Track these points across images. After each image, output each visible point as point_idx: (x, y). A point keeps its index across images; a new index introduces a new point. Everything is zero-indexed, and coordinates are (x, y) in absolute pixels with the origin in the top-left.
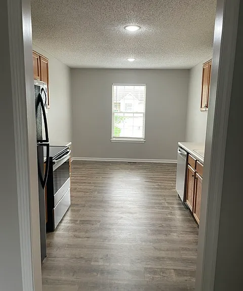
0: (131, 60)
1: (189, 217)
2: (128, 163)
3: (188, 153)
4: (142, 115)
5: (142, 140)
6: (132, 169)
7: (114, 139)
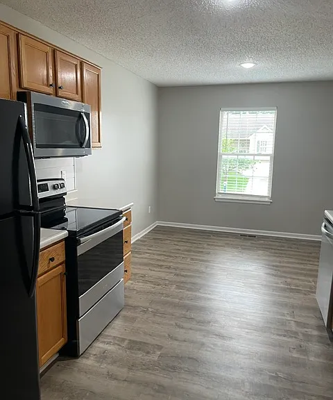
0: (248, 65)
2: (242, 235)
4: (268, 158)
5: (267, 199)
6: (244, 248)
7: (220, 196)
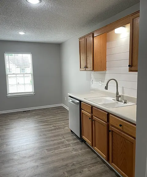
1: (87, 150)
2: (24, 111)
3: (80, 101)
4: (30, 75)
5: (32, 93)
7: (10, 95)
